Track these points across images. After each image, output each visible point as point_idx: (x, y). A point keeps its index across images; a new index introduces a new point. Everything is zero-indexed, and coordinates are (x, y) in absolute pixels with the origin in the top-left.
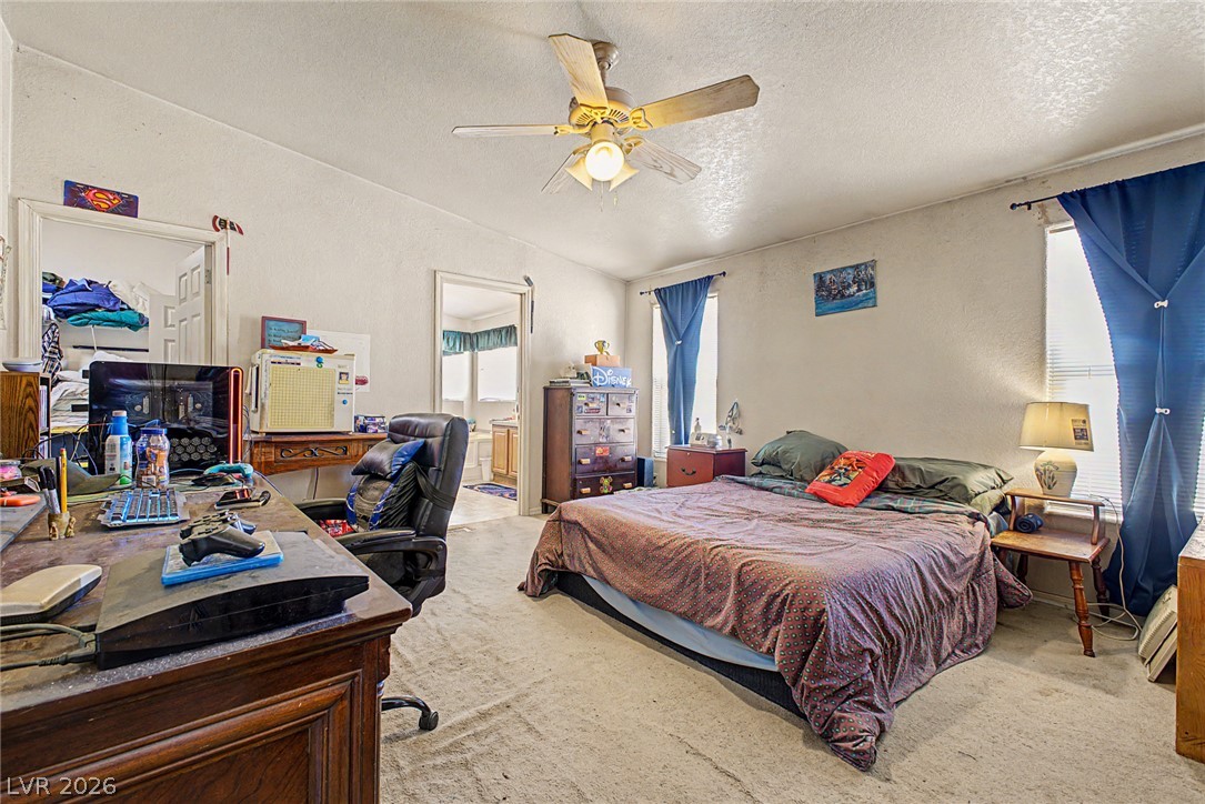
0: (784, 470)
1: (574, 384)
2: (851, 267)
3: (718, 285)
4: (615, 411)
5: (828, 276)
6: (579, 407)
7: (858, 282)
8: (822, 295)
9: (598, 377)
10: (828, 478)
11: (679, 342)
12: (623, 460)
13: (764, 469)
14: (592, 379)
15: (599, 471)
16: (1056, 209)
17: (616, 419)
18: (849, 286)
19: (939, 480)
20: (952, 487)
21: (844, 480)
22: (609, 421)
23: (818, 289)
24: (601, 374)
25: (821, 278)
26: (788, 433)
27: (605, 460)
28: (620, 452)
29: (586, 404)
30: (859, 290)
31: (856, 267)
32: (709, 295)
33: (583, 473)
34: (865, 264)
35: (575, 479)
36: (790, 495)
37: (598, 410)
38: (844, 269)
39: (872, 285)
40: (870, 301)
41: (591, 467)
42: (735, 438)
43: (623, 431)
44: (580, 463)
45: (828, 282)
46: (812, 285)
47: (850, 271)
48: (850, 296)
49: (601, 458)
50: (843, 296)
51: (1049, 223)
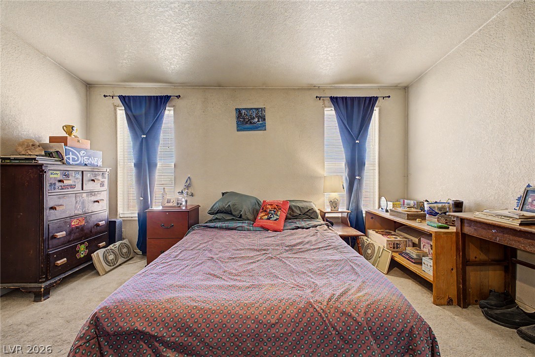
0: (234, 216)
1: (41, 160)
2: (255, 109)
3: (173, 103)
4: (89, 186)
5: (243, 111)
6: (51, 185)
7: (259, 117)
8: (240, 121)
9: (71, 156)
10: (266, 217)
11: (145, 136)
12: (97, 225)
13: (219, 216)
14: (65, 158)
15: (74, 240)
16: (328, 102)
17: (91, 193)
18: (254, 118)
19: (307, 210)
20: (312, 213)
21: (276, 217)
22: (84, 195)
23: (238, 118)
24: (74, 154)
25: (240, 111)
26: (223, 194)
27: (81, 229)
28: (94, 219)
29: (60, 181)
30: (258, 121)
31: (257, 109)
32: (167, 108)
33: (57, 247)
34: (261, 108)
35: (48, 255)
36: (249, 230)
37: (72, 186)
38: (252, 109)
39: (264, 120)
40: (263, 127)
41: (68, 237)
42: (189, 199)
43: (97, 201)
44: (54, 237)
45: (243, 114)
46: (234, 114)
47: (254, 110)
48: (254, 123)
49: (77, 228)
50: (251, 123)
51: (325, 107)
